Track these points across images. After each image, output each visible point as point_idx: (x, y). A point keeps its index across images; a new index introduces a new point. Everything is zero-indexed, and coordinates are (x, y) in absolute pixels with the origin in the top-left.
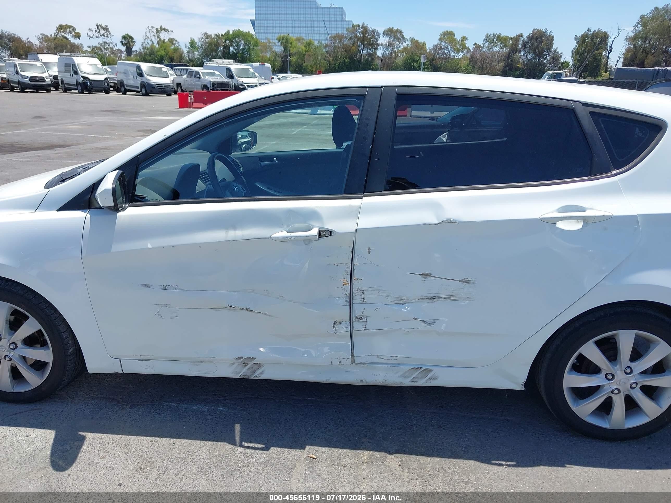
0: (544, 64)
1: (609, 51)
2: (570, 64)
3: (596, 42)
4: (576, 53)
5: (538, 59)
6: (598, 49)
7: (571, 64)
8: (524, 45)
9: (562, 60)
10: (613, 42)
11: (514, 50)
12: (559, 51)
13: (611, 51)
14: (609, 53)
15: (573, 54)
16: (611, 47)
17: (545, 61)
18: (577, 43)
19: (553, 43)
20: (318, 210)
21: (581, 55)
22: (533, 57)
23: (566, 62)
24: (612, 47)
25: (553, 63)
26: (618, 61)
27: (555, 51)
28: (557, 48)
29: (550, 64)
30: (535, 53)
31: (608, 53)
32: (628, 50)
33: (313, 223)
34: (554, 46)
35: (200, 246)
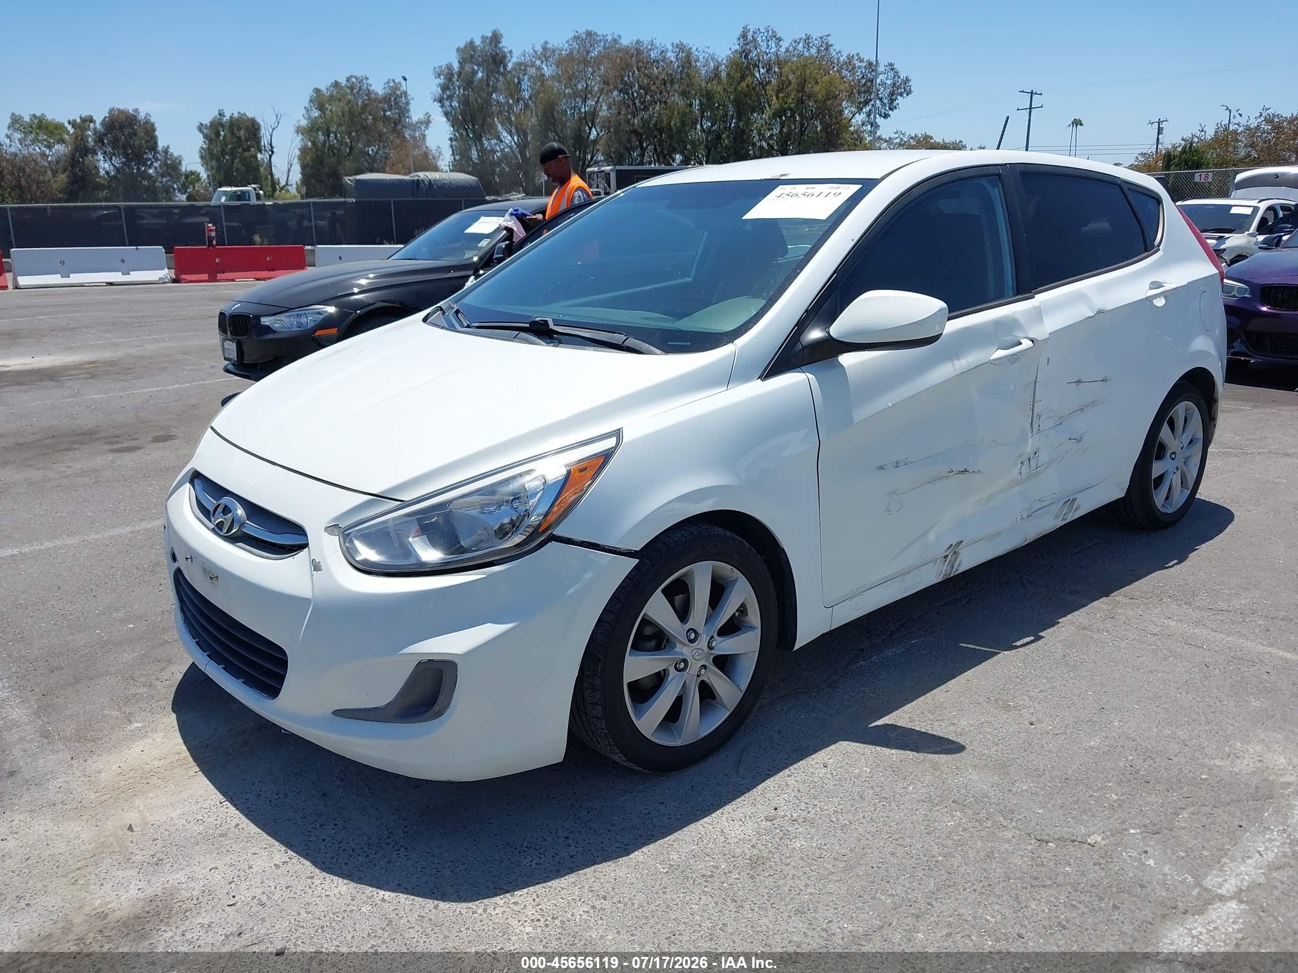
0: (150, 176)
1: (270, 153)
2: (201, 175)
3: (240, 137)
4: (207, 156)
5: (135, 167)
6: (248, 149)
7: (204, 175)
8: (100, 139)
9: (183, 169)
10: (271, 136)
11: (81, 150)
12: (175, 151)
13: (273, 152)
14: (270, 156)
15: (202, 157)
16: (271, 145)
17: (151, 171)
18: (205, 136)
19: (156, 136)
20: (1016, 316)
21: (218, 160)
22: (123, 163)
23: (192, 173)
24: (273, 145)
25: (169, 174)
26: (289, 170)
27: (166, 151)
28: (168, 147)
29: (163, 176)
30: (126, 155)
31: (268, 156)
32: (304, 151)
33: (1019, 334)
34: (161, 145)
35: (933, 389)
